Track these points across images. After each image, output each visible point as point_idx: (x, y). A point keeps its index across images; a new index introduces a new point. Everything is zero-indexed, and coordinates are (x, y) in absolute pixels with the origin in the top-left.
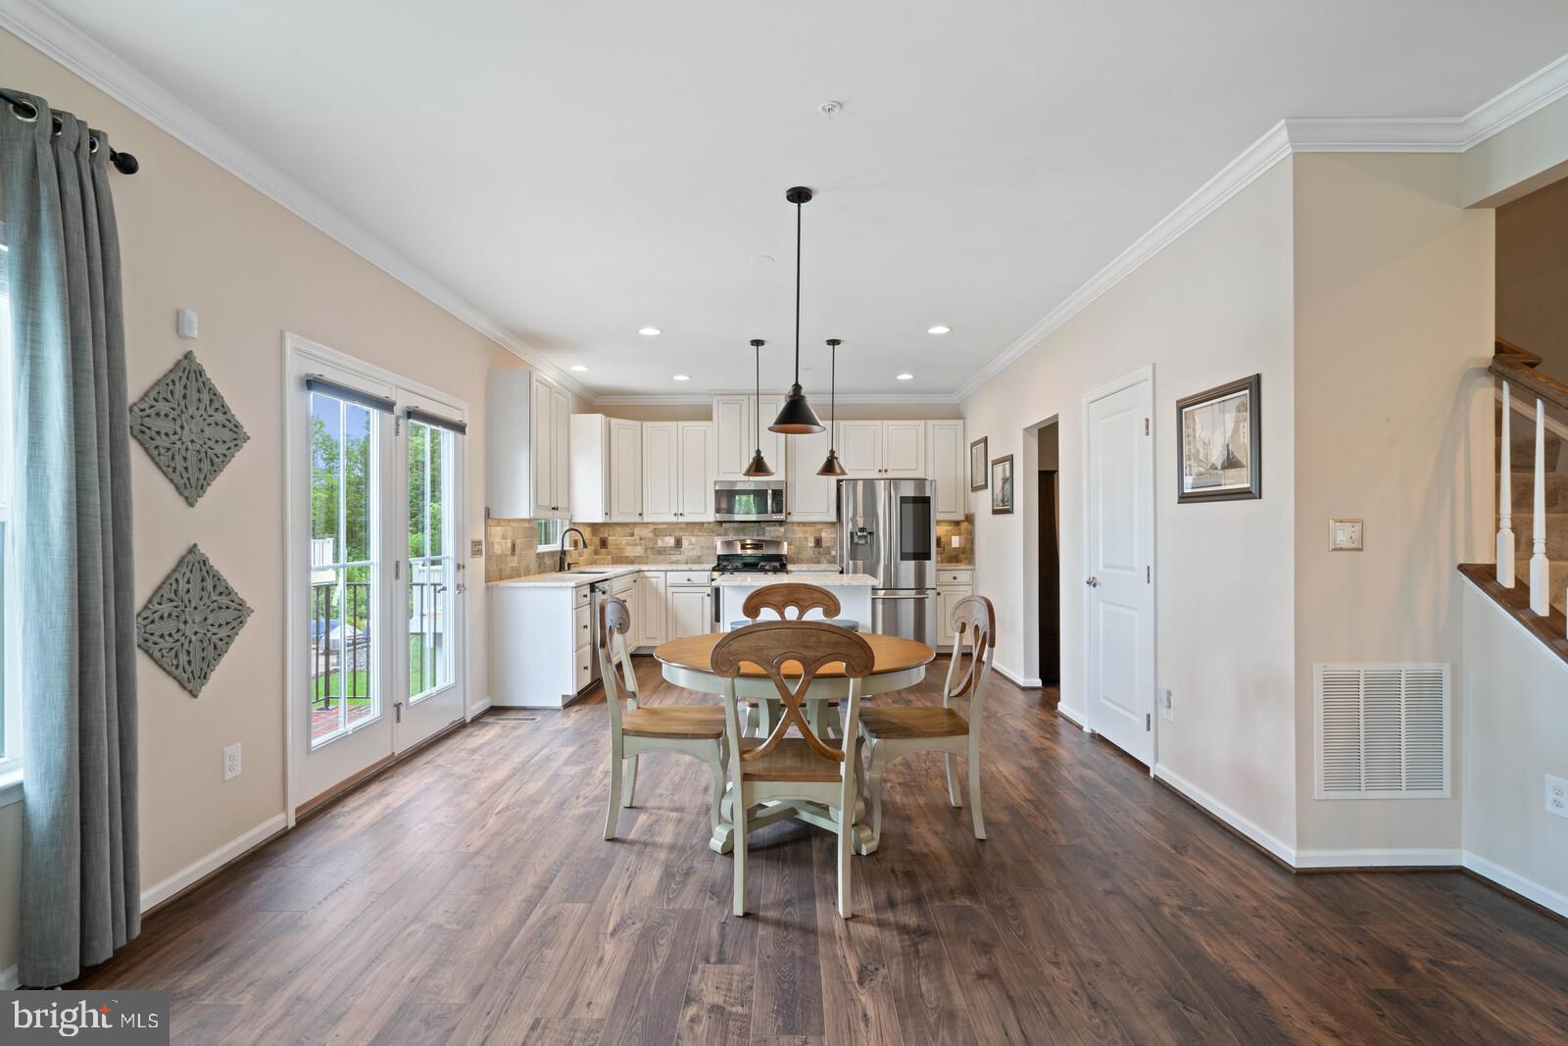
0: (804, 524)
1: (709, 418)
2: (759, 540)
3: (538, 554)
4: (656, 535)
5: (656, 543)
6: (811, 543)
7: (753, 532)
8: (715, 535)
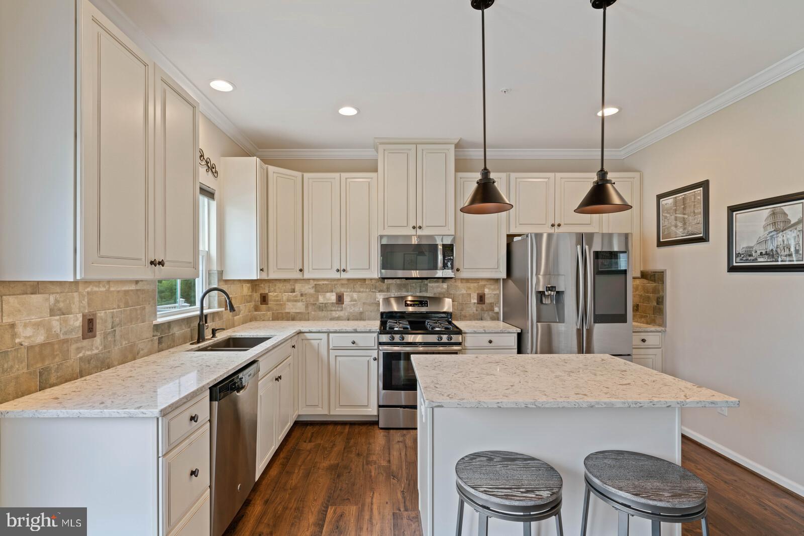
0: (468, 280)
1: (375, 170)
2: (420, 297)
3: (157, 327)
4: (317, 291)
5: (317, 299)
6: (474, 299)
7: (416, 288)
8: (379, 292)
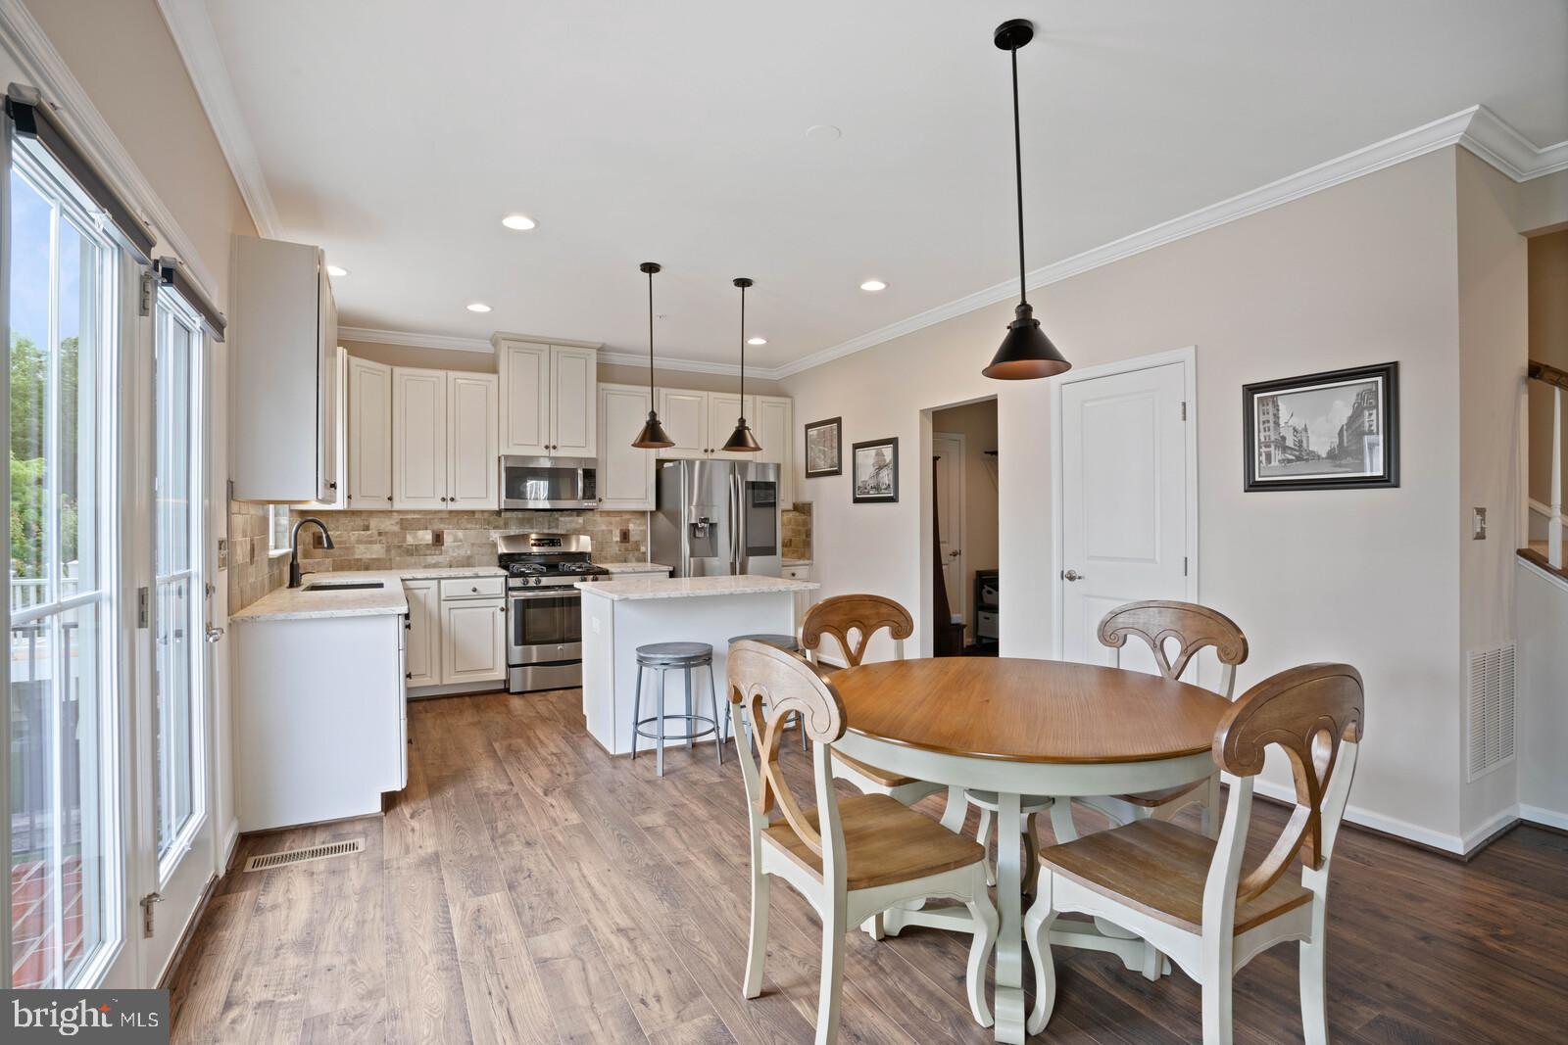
0: (608, 513)
1: (494, 370)
2: (548, 534)
3: (270, 560)
5: (405, 540)
6: (616, 536)
7: (542, 523)
8: (494, 528)
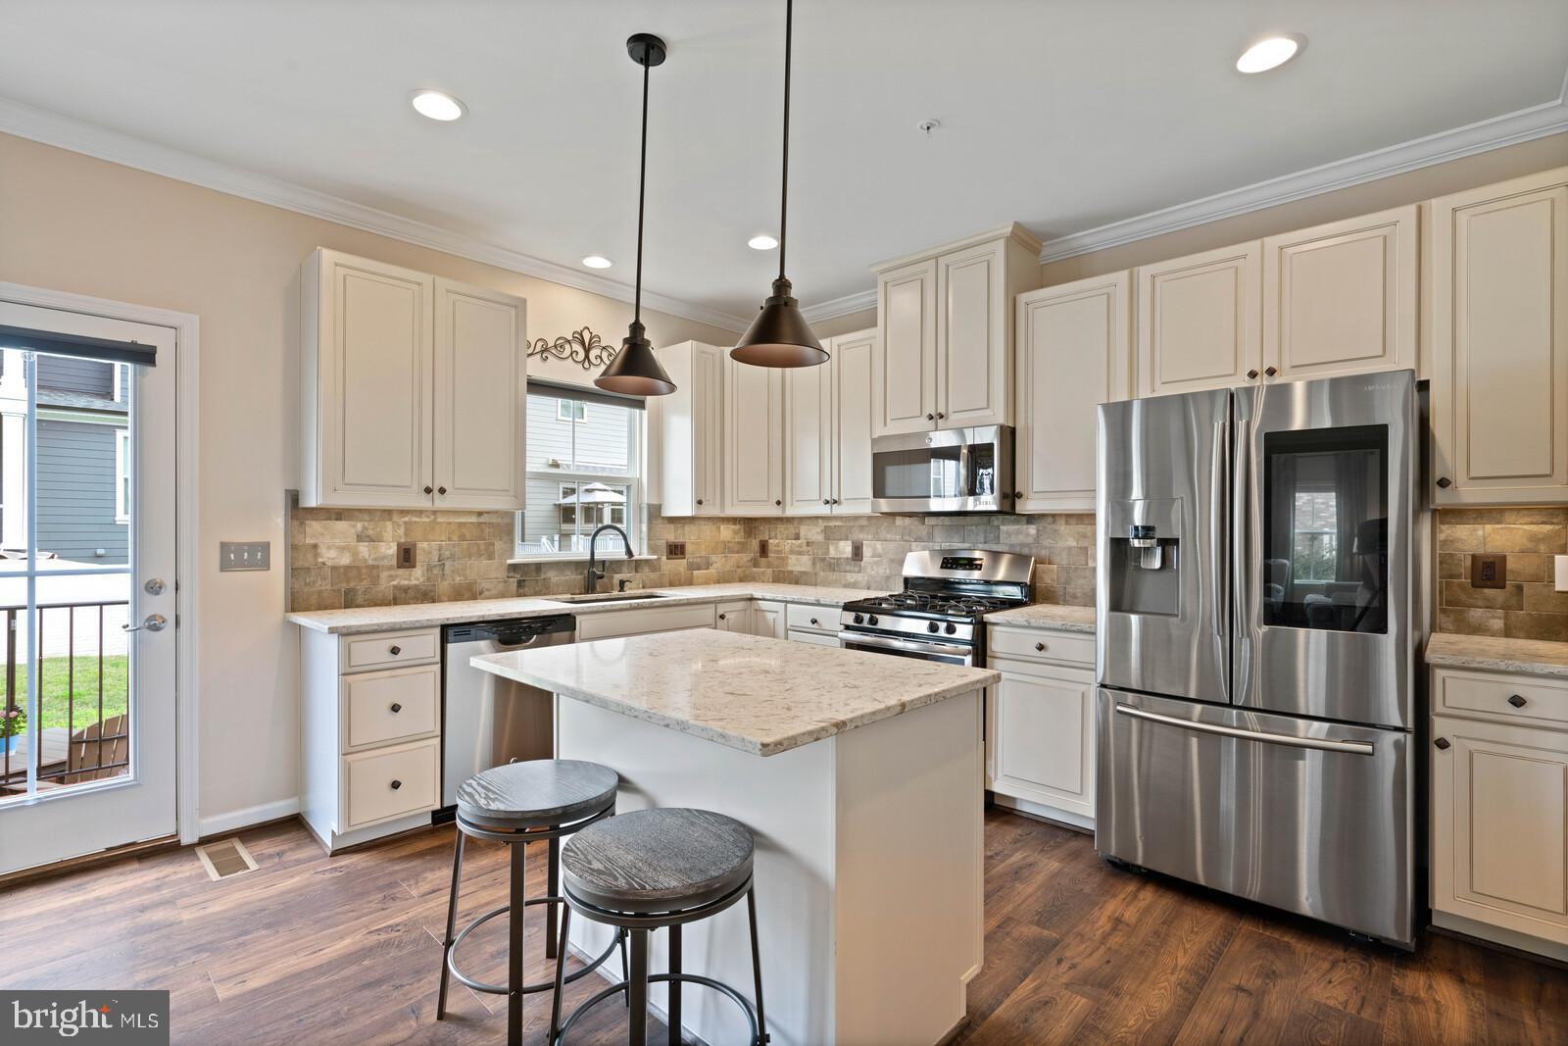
1: (874, 322)
4: (827, 538)
7: (977, 535)
